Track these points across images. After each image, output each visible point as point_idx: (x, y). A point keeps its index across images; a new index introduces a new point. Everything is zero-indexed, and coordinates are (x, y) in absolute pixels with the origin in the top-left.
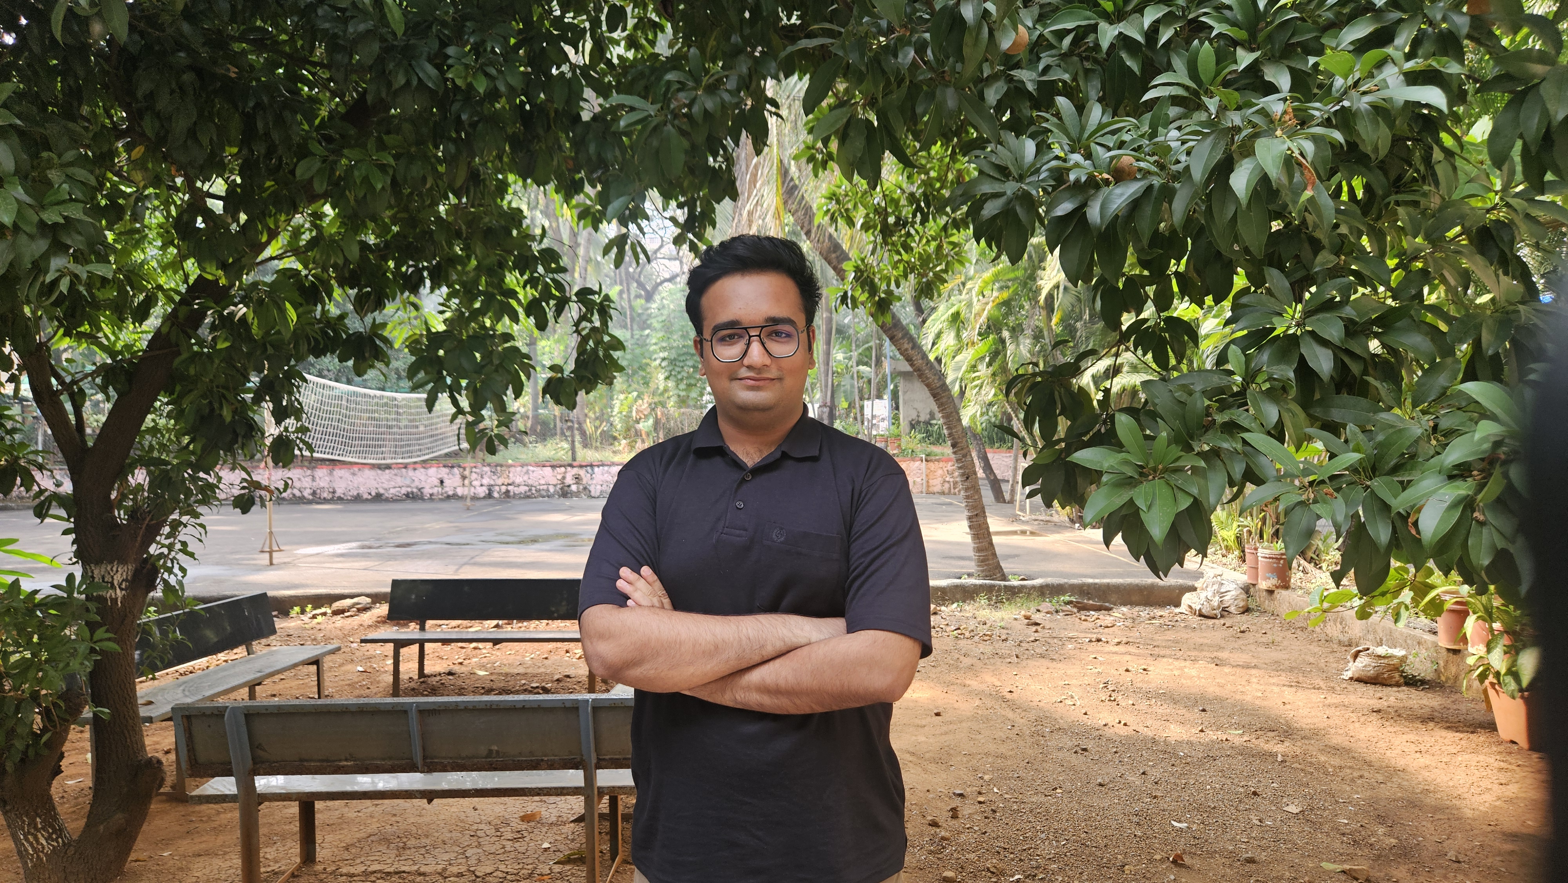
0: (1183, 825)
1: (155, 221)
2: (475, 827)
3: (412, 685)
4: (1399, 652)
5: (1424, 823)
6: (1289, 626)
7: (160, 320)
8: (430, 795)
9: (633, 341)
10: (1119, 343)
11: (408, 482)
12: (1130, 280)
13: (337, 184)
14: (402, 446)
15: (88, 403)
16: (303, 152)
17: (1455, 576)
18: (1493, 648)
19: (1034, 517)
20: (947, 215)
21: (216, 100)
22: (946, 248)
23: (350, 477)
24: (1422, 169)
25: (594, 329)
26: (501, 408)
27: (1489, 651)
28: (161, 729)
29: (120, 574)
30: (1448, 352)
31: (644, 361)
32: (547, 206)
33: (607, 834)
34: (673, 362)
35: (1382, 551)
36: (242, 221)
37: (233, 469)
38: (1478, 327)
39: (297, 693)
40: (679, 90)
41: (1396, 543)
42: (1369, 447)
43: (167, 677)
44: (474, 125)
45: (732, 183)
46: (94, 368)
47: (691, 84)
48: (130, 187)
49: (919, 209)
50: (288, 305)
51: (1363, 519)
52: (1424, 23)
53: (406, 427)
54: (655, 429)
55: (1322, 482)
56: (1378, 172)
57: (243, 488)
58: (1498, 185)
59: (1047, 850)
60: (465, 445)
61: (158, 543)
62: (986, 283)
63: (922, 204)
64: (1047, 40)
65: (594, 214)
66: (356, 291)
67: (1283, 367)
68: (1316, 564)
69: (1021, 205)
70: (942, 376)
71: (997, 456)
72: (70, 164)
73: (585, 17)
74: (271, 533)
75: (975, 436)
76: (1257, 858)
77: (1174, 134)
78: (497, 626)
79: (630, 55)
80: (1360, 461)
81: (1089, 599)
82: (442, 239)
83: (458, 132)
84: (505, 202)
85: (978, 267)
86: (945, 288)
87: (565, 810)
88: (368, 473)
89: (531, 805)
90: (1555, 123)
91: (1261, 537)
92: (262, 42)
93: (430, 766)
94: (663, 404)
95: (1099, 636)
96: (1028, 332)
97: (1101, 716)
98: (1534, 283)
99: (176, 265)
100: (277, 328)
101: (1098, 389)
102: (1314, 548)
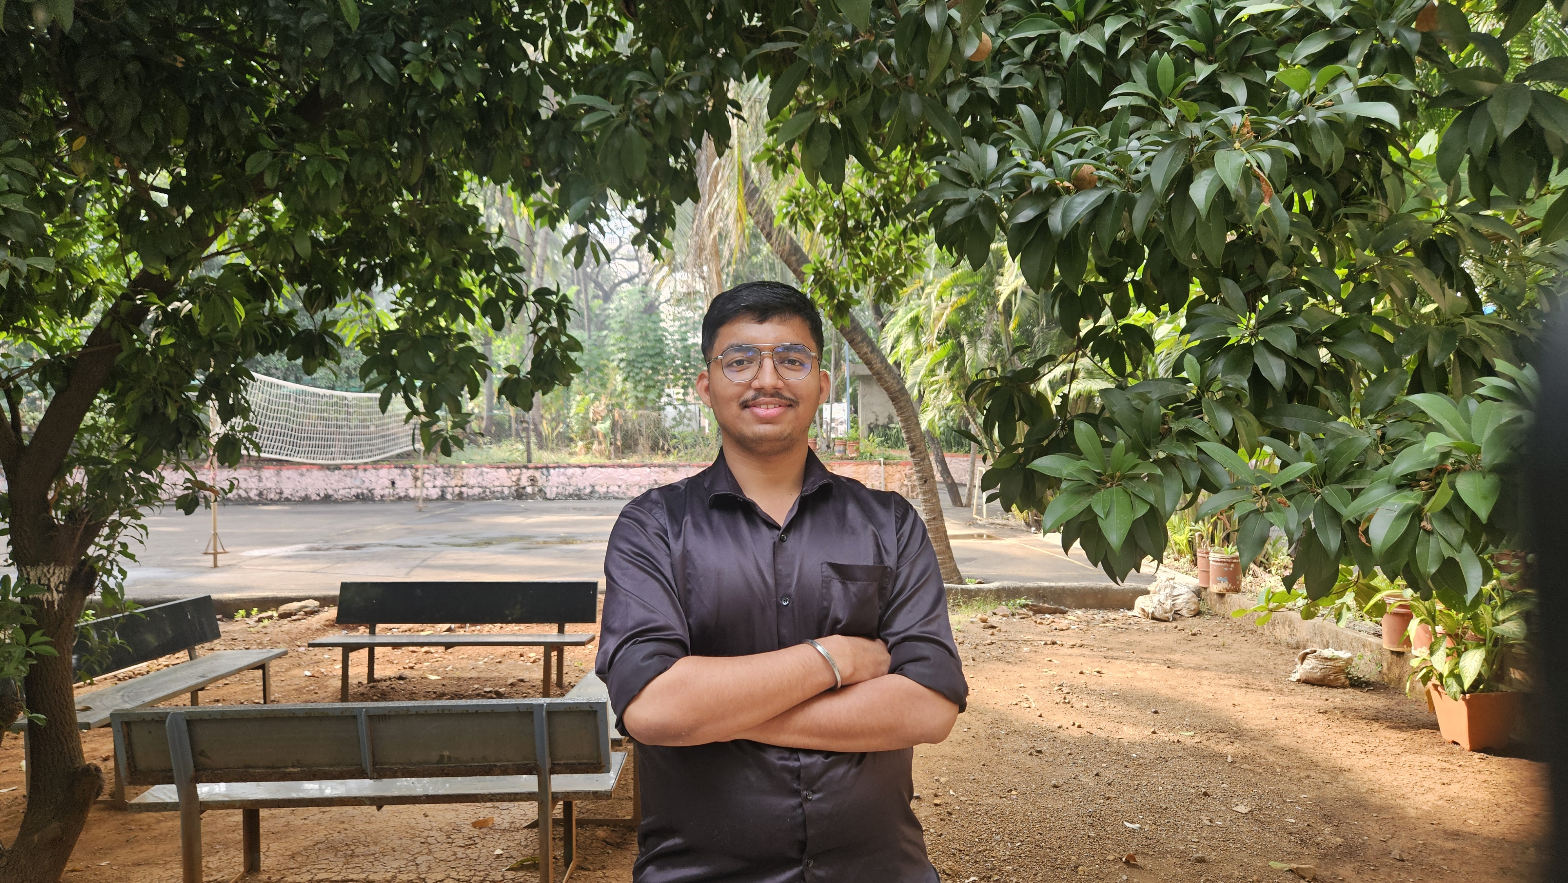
0: (1136, 826)
1: (95, 214)
2: (426, 834)
3: (362, 689)
4: (1345, 655)
5: (1369, 823)
6: (1239, 629)
7: (100, 316)
8: (379, 802)
9: (590, 342)
10: (1078, 348)
11: (358, 483)
12: (1088, 287)
13: (288, 179)
14: (352, 447)
15: (24, 401)
16: (252, 146)
17: (1400, 581)
18: (1437, 650)
19: (990, 521)
20: (908, 220)
21: (162, 91)
22: (905, 253)
23: (298, 478)
24: (1370, 182)
25: (551, 330)
26: (456, 408)
27: (1432, 653)
28: (100, 736)
29: (57, 576)
30: (1394, 362)
31: (602, 362)
32: (503, 205)
33: (561, 839)
34: (630, 363)
35: (1332, 557)
36: (187, 216)
37: (176, 469)
38: (1424, 339)
39: (242, 698)
40: (640, 91)
41: (1345, 550)
42: (1319, 454)
43: (104, 683)
44: (430, 121)
45: (694, 183)
46: (31, 364)
47: (653, 84)
48: (71, 178)
49: (878, 213)
50: (236, 301)
51: (1313, 526)
52: (1377, 39)
53: (356, 427)
54: (613, 431)
55: (1276, 490)
56: (1329, 185)
57: (187, 488)
58: (1444, 200)
59: (1002, 851)
60: (419, 446)
61: (97, 544)
62: (945, 288)
63: (882, 208)
64: (1009, 48)
65: (551, 213)
66: (305, 287)
67: (1236, 376)
68: (1265, 568)
69: (984, 213)
70: (901, 380)
71: (954, 460)
72: (8, 154)
73: (543, 14)
74: (215, 535)
75: (933, 439)
76: (1207, 858)
77: (1135, 144)
78: (449, 630)
79: (589, 53)
80: (1312, 471)
81: (1044, 602)
82: (394, 234)
83: (414, 127)
84: (460, 200)
85: (936, 272)
86: (904, 293)
87: (518, 816)
88: (316, 473)
89: (483, 811)
90: (1501, 141)
91: (1213, 541)
92: (210, 33)
93: (379, 773)
94: (621, 406)
95: (1055, 639)
96: (986, 337)
97: (1056, 718)
98: (1477, 295)
99: (118, 259)
100: (224, 324)
101: (1054, 394)
102: (1263, 552)
